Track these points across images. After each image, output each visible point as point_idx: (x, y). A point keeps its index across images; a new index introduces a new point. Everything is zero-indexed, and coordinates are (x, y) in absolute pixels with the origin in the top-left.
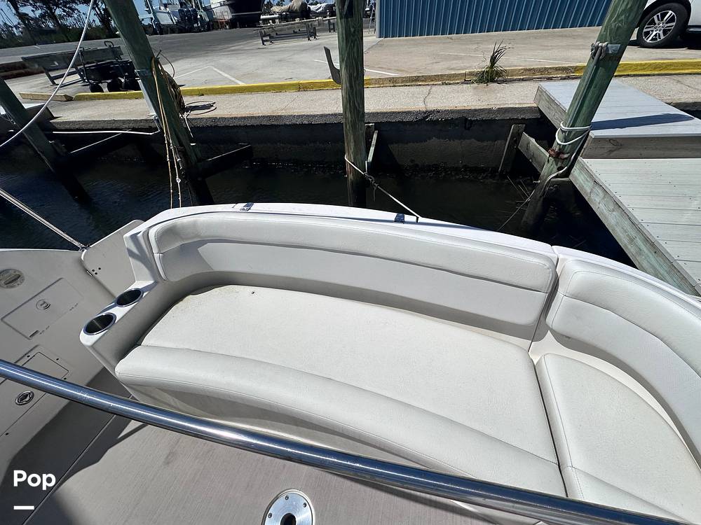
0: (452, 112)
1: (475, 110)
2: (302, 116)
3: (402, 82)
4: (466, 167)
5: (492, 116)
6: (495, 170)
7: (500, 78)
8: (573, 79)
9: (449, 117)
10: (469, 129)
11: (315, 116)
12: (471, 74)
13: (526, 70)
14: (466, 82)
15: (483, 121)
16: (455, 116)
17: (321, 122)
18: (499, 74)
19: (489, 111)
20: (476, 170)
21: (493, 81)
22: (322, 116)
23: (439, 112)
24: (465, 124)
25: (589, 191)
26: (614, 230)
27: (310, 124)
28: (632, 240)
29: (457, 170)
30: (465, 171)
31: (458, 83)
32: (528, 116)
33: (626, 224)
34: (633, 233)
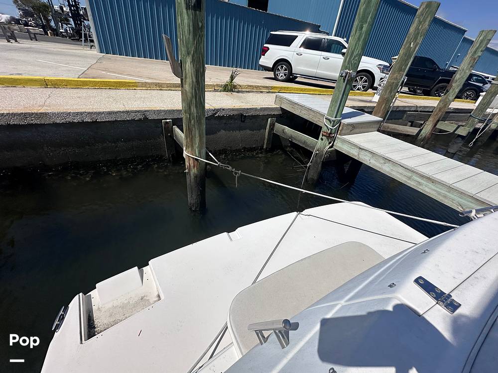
0: (233, 110)
1: (248, 109)
2: (82, 113)
3: (167, 87)
4: (244, 148)
5: (258, 113)
6: (262, 148)
7: (236, 90)
8: (273, 93)
9: (231, 113)
10: (244, 122)
11: (99, 113)
12: (218, 85)
13: (249, 86)
14: (215, 91)
15: (252, 116)
16: (235, 113)
17: (107, 120)
18: (235, 87)
19: (256, 109)
20: (251, 149)
21: (231, 91)
22: (110, 113)
23: (224, 110)
24: (241, 118)
25: (356, 154)
26: (390, 174)
27: (95, 123)
28: (409, 178)
29: (238, 151)
30: (244, 151)
31: (211, 91)
32: (276, 113)
33: (401, 170)
34: (409, 174)
